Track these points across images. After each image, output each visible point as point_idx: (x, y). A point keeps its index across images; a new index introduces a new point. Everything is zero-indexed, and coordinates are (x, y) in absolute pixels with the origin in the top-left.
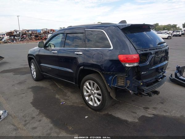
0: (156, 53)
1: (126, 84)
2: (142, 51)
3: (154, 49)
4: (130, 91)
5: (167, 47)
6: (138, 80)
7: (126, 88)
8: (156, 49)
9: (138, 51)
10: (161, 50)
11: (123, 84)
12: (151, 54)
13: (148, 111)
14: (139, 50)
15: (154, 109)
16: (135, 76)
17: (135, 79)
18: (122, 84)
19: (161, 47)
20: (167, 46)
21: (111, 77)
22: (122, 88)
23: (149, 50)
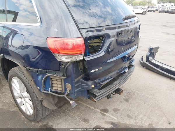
0: (119, 34)
1: (66, 89)
2: (92, 31)
3: (115, 28)
4: (71, 102)
5: (139, 23)
6: (87, 81)
7: (65, 96)
8: (119, 27)
9: (82, 31)
10: (127, 28)
11: (61, 89)
12: (108, 36)
13: (105, 117)
14: (86, 30)
15: (114, 113)
16: (81, 75)
17: (82, 80)
18: (59, 89)
19: (128, 24)
20: (137, 22)
21: (40, 77)
22: (59, 96)
23: (106, 29)
